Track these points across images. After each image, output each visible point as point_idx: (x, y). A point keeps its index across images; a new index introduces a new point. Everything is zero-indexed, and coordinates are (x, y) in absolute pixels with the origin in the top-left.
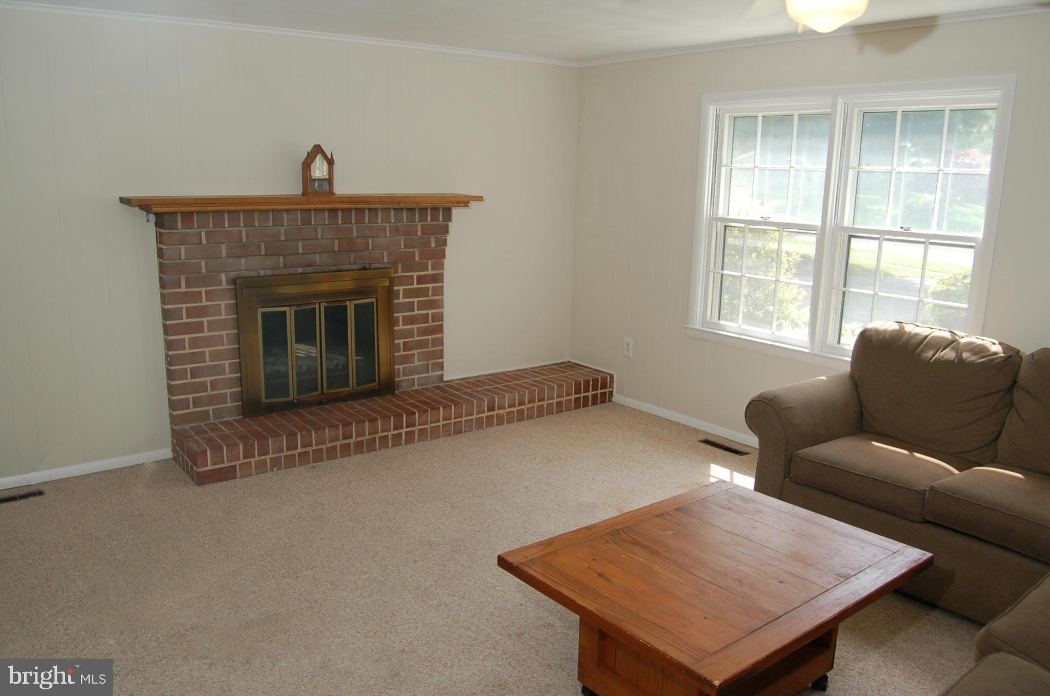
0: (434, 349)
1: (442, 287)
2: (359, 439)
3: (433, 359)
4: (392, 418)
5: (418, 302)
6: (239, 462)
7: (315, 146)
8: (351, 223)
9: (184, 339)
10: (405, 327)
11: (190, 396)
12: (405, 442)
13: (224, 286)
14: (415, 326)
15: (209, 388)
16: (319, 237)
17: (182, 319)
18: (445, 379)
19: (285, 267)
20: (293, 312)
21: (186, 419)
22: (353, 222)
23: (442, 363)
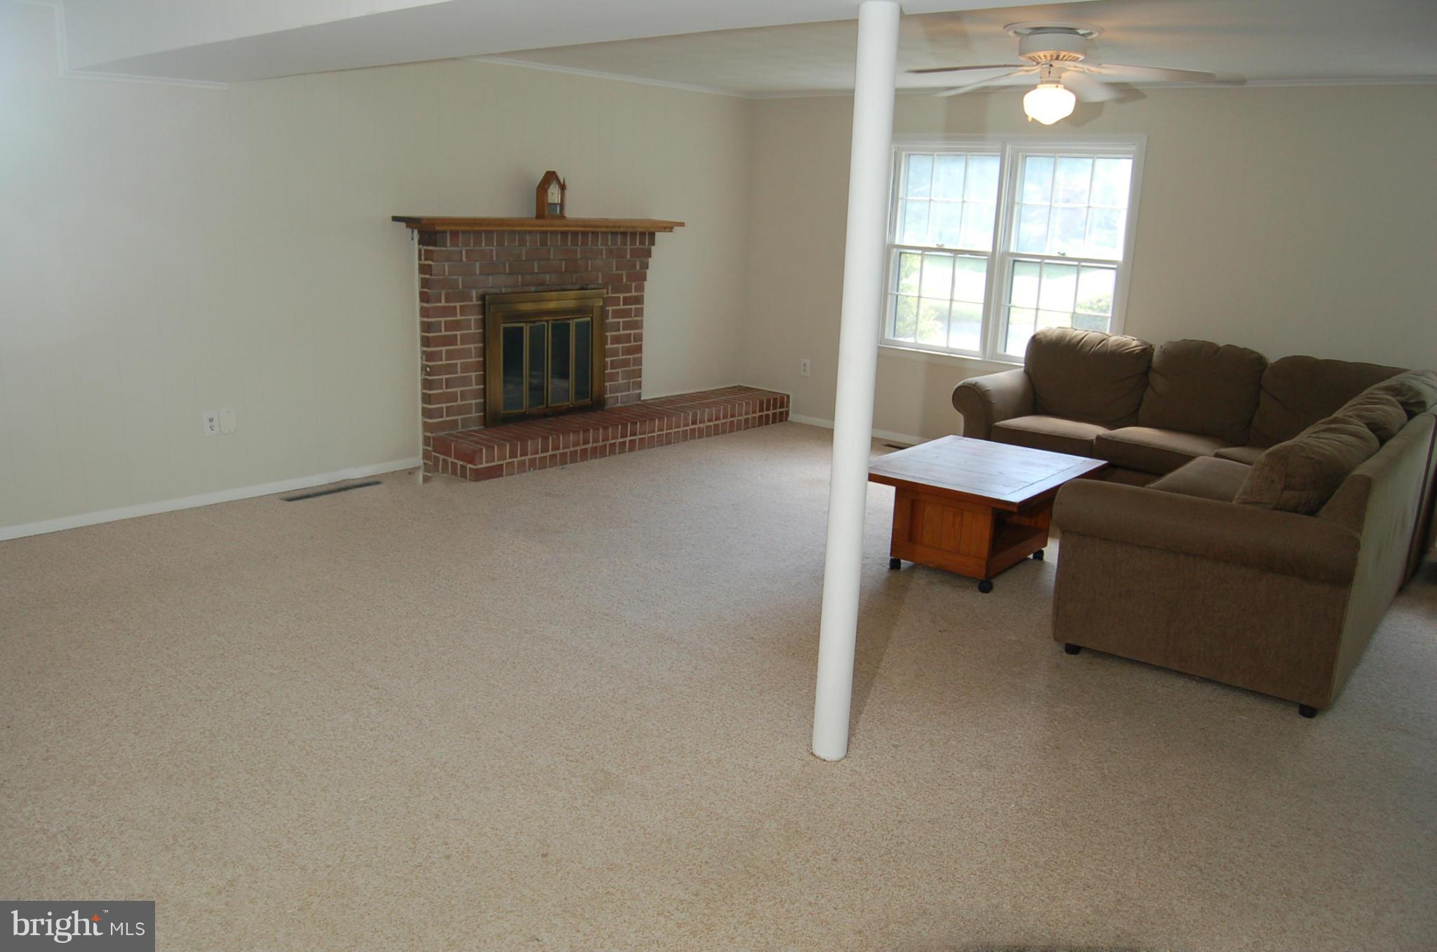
0: (635, 368)
1: (642, 309)
2: (594, 445)
3: (634, 378)
4: (620, 427)
5: (623, 322)
6: (506, 461)
7: (548, 173)
8: (577, 245)
9: (442, 351)
10: (613, 346)
11: (444, 405)
12: (629, 449)
13: (475, 302)
14: (620, 346)
15: (459, 399)
16: (552, 257)
17: (441, 331)
18: (643, 398)
19: (523, 285)
20: (528, 328)
21: (440, 426)
22: (580, 244)
23: (640, 382)
